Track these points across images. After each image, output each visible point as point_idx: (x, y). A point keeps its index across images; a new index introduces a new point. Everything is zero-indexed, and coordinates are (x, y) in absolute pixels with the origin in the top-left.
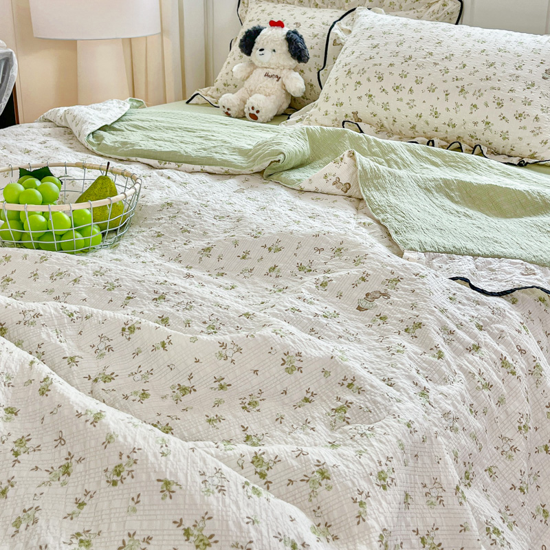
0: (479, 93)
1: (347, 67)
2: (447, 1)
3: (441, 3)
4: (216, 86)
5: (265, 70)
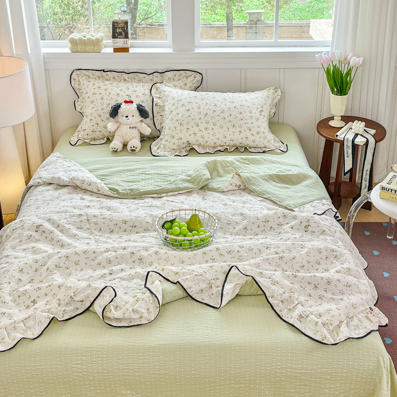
1: (179, 122)
2: (195, 75)
3: (193, 76)
4: (86, 132)
5: (129, 126)
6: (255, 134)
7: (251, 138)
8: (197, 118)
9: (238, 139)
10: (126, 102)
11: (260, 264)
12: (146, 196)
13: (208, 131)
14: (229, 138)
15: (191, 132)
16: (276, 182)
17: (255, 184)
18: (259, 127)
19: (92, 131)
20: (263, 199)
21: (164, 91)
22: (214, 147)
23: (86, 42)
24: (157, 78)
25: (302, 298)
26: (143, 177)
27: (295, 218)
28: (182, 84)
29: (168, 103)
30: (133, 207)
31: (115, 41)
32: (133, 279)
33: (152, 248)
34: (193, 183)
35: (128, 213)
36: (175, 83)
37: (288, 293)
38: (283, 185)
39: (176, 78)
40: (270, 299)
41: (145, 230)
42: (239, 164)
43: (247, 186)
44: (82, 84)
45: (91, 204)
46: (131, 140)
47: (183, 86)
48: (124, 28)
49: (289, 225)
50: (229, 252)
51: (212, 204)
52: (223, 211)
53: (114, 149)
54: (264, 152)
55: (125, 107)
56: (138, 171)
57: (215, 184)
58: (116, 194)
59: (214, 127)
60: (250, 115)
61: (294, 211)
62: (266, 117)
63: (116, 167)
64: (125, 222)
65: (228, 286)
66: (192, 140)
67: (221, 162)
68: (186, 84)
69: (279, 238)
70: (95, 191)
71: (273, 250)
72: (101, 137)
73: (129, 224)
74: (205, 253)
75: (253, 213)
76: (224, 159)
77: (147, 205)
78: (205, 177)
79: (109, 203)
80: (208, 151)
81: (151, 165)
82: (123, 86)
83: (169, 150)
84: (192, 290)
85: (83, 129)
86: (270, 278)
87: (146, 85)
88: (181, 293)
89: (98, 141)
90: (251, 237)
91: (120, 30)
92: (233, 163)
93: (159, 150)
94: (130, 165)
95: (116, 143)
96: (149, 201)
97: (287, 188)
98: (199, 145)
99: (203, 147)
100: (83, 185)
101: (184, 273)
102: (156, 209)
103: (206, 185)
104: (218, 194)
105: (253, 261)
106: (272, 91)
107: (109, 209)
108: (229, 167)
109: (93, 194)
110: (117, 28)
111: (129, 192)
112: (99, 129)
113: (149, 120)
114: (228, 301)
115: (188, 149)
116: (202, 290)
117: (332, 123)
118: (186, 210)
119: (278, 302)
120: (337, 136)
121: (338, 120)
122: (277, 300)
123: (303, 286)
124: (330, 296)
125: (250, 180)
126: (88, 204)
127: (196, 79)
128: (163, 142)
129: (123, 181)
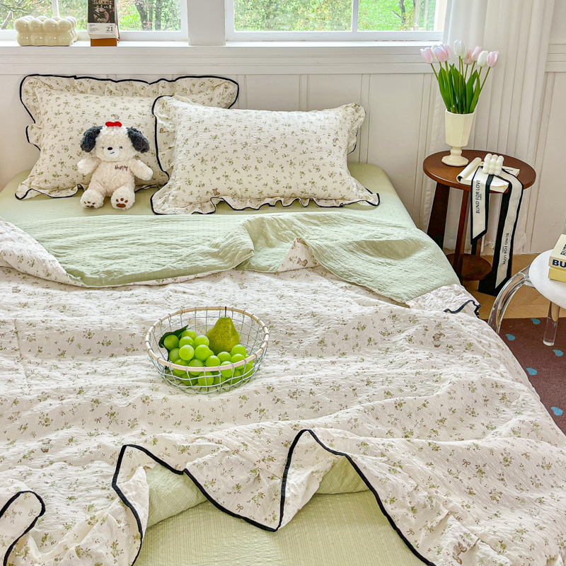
0: (302, 164)
1: (200, 157)
2: (227, 84)
3: (223, 86)
4: (42, 178)
5: (115, 164)
6: (326, 176)
7: (320, 183)
8: (230, 151)
9: (298, 184)
10: (109, 124)
11: (359, 421)
12: (136, 283)
13: (249, 173)
14: (283, 183)
15: (219, 173)
16: (370, 255)
17: (332, 258)
18: (333, 165)
19: (54, 176)
20: (348, 285)
21: (176, 108)
22: (259, 200)
23: (45, 28)
24: (163, 88)
25: (456, 500)
26: (134, 249)
27: (413, 320)
28: (205, 98)
29: (181, 126)
30: (110, 303)
31: (93, 27)
32: (92, 461)
33: (136, 390)
34: (222, 258)
35: (96, 318)
36: (194, 97)
37: (425, 489)
38: (382, 260)
39: (196, 89)
40: (387, 507)
41: (128, 350)
42: (303, 225)
43: (319, 262)
44: (39, 99)
45: (31, 301)
46: (117, 188)
47: (207, 101)
48: (108, 6)
49: (403, 335)
50: (293, 395)
51: (256, 296)
52: (278, 308)
53: (88, 204)
54: (341, 206)
55: (107, 132)
56: (126, 240)
57: (261, 260)
58: (79, 282)
59: (259, 165)
60: (317, 145)
61: (409, 307)
62: (343, 150)
63: (88, 233)
64: (89, 335)
65: (295, 478)
66: (222, 187)
67: (271, 222)
68: (211, 99)
69: (386, 361)
70: (42, 275)
71: (380, 387)
72: (68, 185)
73: (96, 339)
74: (244, 398)
75: (333, 312)
76: (277, 217)
77: (135, 300)
78: (244, 247)
79: (64, 298)
80: (249, 205)
81: (149, 229)
82: (106, 101)
83: (182, 204)
84: (216, 487)
85: (38, 172)
86: (383, 455)
87: (146, 99)
88: (192, 496)
89: (63, 191)
90: (334, 359)
91: (102, 10)
92: (293, 223)
93: (166, 205)
94: (113, 230)
95: (93, 194)
96: (141, 292)
97: (389, 264)
98: (234, 196)
99: (241, 198)
100: (20, 265)
101: (200, 448)
102: (153, 307)
103: (246, 262)
104: (267, 278)
105: (343, 415)
106: (350, 110)
107: (63, 309)
108: (285, 229)
109: (39, 281)
110: (96, 6)
111: (103, 276)
112: (65, 171)
113: (149, 156)
114: (296, 511)
115: (216, 201)
116: (238, 487)
117: (446, 160)
118: (207, 309)
119: (405, 510)
120: (460, 178)
121: (458, 155)
122: (403, 506)
123: (454, 471)
124: (516, 493)
125: (324, 252)
126: (24, 300)
127: (229, 91)
128: (173, 191)
129: (96, 256)
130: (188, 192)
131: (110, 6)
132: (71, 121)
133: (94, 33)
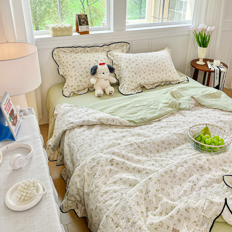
1: (134, 72)
2: (126, 44)
4: (73, 87)
5: (104, 79)
6: (173, 74)
7: (171, 76)
8: (144, 69)
9: (165, 77)
10: (100, 64)
13: (151, 75)
14: (161, 78)
15: (142, 77)
18: (174, 69)
19: (78, 86)
21: (117, 55)
22: (153, 84)
23: (63, 29)
24: (106, 48)
28: (121, 50)
29: (122, 62)
34: (172, 107)
36: (117, 50)
39: (117, 47)
43: (200, 103)
44: (62, 57)
48: (85, 19)
53: (98, 95)
54: (179, 83)
59: (153, 73)
60: (168, 63)
66: (143, 83)
70: (118, 124)
72: (82, 89)
78: (177, 102)
80: (151, 87)
83: (130, 90)
89: (81, 91)
91: (83, 20)
93: (125, 91)
100: (107, 122)
110: (81, 19)
111: (140, 120)
112: (82, 84)
117: (198, 63)
121: (202, 61)
127: (127, 47)
128: (126, 86)
130: (132, 86)
131: (86, 19)
132: (80, 64)
133: (82, 30)
